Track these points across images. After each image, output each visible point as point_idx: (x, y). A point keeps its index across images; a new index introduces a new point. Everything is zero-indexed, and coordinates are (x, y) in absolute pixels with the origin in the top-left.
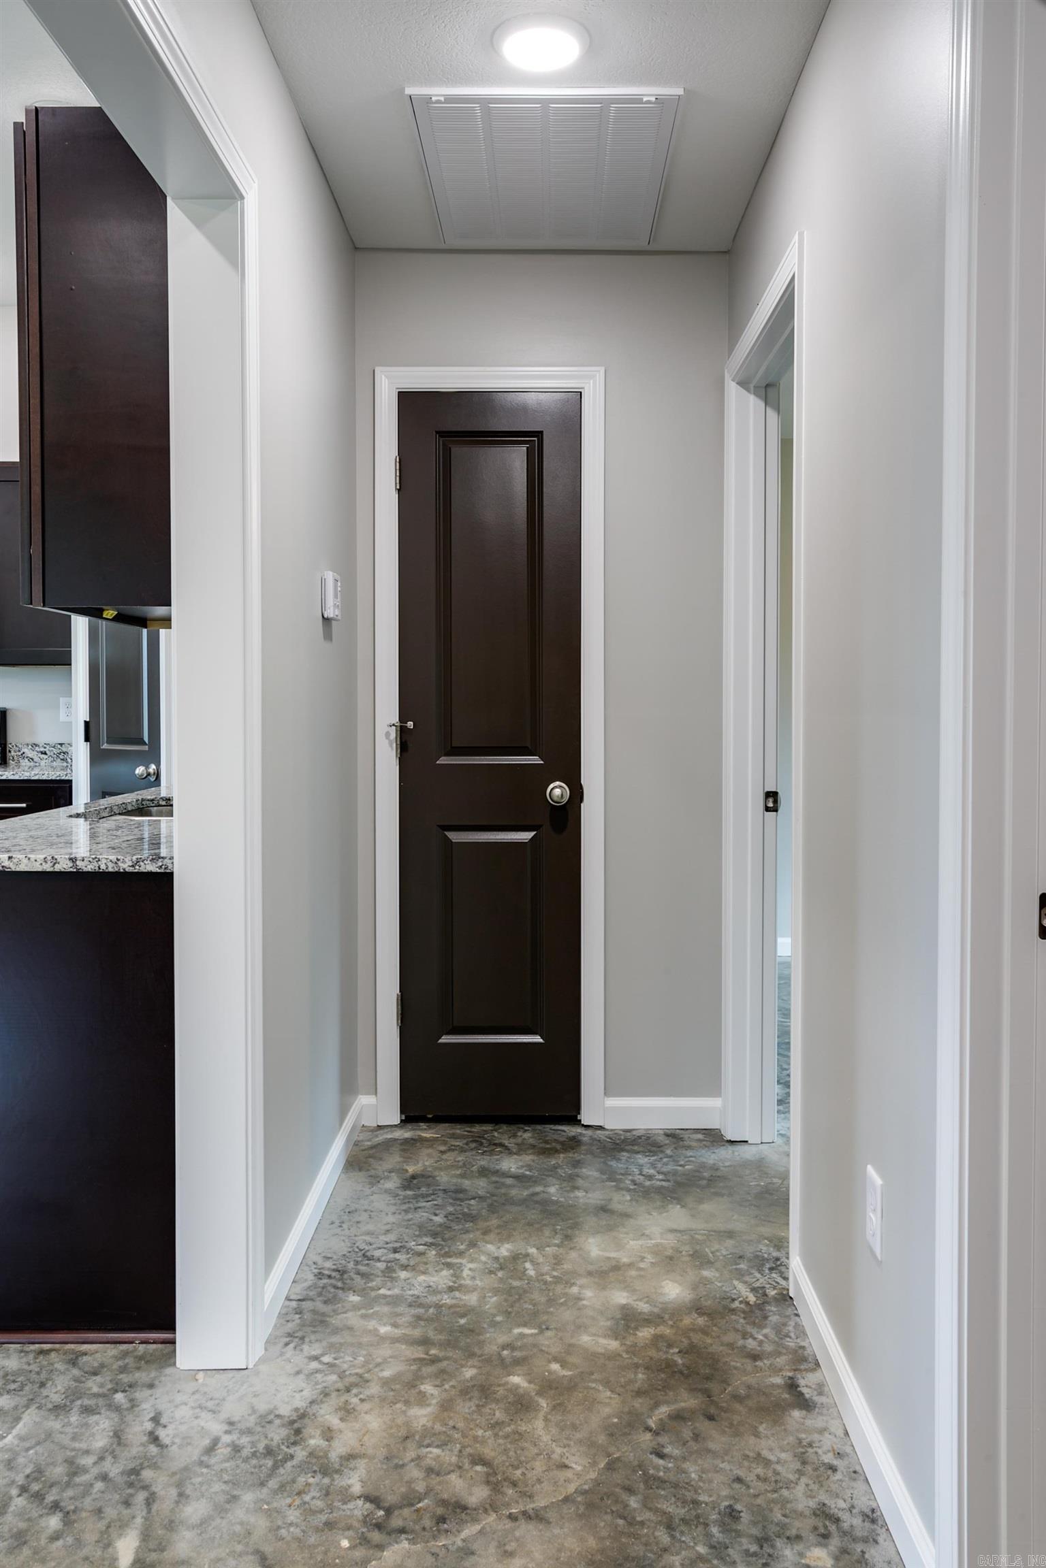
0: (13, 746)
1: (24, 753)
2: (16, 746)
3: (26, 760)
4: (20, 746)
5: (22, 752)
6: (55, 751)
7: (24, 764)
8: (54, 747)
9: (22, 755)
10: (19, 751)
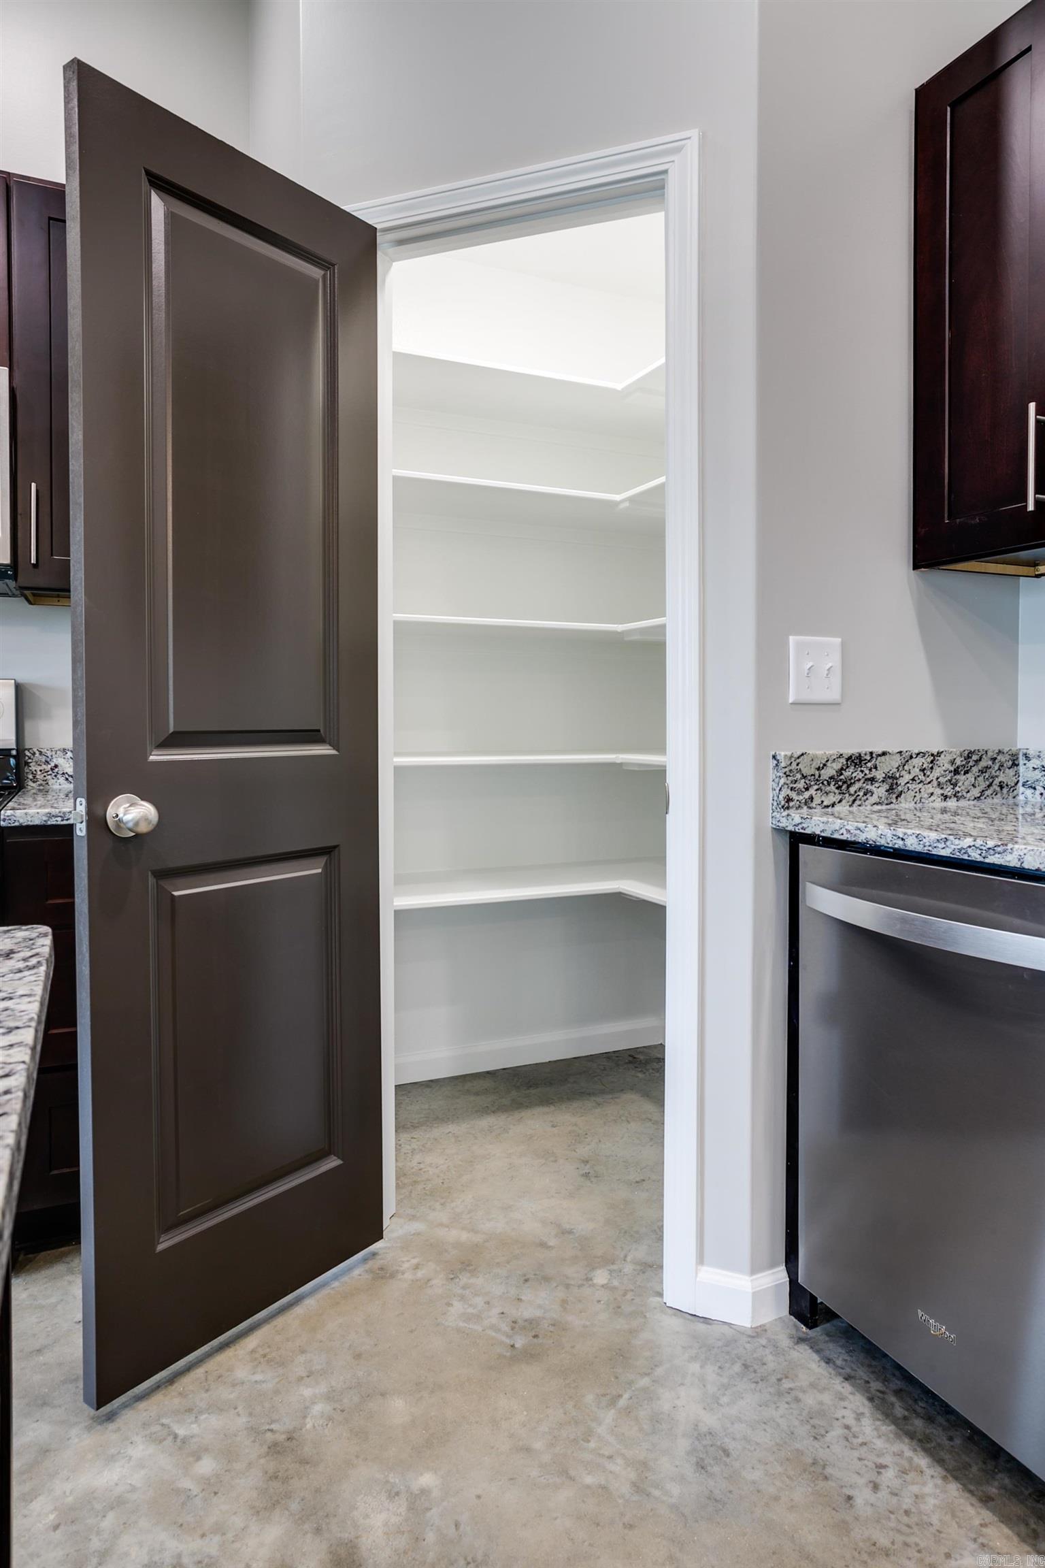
0: (34, 754)
1: (56, 766)
2: (41, 753)
3: (62, 780)
4: (49, 754)
5: (53, 764)
7: (56, 787)
9: (52, 769)
10: (47, 762)
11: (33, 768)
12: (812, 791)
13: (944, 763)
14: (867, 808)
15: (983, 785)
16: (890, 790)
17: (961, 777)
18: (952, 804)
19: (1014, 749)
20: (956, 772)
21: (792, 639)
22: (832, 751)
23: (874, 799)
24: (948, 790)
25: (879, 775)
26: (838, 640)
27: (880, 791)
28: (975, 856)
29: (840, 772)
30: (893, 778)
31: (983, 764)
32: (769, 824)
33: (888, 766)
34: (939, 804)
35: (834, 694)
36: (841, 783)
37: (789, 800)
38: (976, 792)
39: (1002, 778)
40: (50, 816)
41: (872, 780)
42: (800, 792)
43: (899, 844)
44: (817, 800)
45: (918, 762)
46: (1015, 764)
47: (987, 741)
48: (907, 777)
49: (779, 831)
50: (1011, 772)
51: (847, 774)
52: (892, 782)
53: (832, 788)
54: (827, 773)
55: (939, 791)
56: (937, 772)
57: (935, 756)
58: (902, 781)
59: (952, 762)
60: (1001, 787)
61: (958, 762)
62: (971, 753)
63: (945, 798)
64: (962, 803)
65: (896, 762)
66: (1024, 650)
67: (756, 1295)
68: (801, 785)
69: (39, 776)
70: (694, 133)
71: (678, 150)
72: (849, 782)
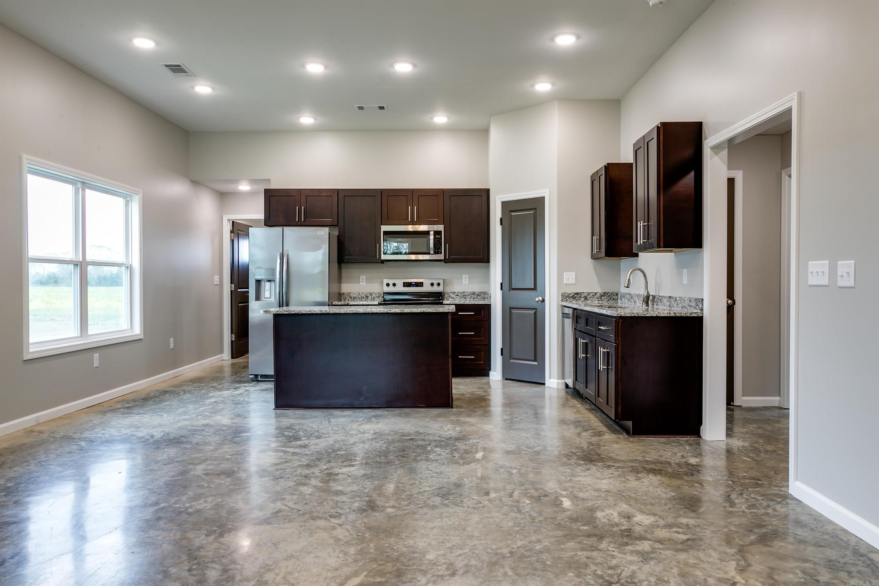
6: (462, 295)
8: (461, 293)
11: (446, 296)
12: (567, 299)
13: (598, 294)
14: (580, 302)
16: (585, 299)
17: (603, 297)
19: (617, 292)
20: (602, 296)
21: (565, 273)
22: (572, 292)
23: (581, 300)
24: (600, 299)
25: (582, 296)
26: (575, 273)
27: (583, 299)
29: (573, 295)
30: (586, 297)
31: (608, 295)
32: (560, 304)
33: (585, 295)
35: (574, 282)
36: (574, 297)
37: (562, 300)
38: (607, 300)
39: (614, 297)
41: (581, 297)
44: (568, 300)
45: (592, 294)
47: (610, 289)
48: (589, 297)
50: (616, 296)
51: (575, 296)
53: (572, 298)
54: (570, 296)
56: (596, 296)
57: (596, 294)
59: (600, 294)
60: (614, 299)
61: (602, 294)
62: (605, 293)
64: (603, 302)
65: (587, 294)
66: (621, 273)
67: (558, 383)
68: (565, 297)
69: (446, 298)
70: (548, 190)
71: (546, 193)
72: (575, 297)
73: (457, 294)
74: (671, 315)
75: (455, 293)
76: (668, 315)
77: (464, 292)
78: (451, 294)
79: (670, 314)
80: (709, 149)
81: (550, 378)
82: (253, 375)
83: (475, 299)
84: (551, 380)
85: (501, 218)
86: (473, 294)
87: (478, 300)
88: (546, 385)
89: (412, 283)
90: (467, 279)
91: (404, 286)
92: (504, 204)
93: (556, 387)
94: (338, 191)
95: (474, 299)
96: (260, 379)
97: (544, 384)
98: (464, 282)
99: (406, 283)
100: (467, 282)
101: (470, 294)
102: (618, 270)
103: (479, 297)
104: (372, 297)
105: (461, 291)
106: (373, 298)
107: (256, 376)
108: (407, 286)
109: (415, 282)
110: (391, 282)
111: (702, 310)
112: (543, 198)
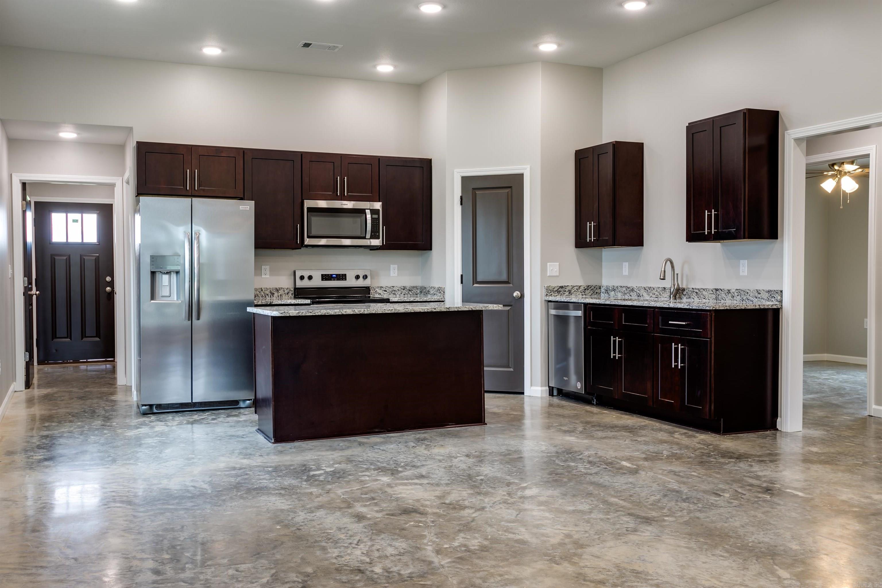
0: (372, 288)
3: (378, 294)
4: (375, 288)
6: (390, 290)
8: (390, 288)
9: (376, 292)
11: (373, 290)
12: (552, 293)
13: (582, 288)
14: (564, 296)
15: (592, 293)
16: (569, 293)
17: (586, 291)
18: (584, 296)
19: (600, 285)
20: (585, 290)
21: (548, 263)
22: (556, 285)
23: (566, 295)
24: (583, 293)
25: (567, 290)
26: (558, 263)
27: (567, 293)
28: (569, 301)
29: (558, 289)
30: (570, 291)
31: (592, 288)
32: (544, 299)
33: (570, 288)
34: (581, 296)
35: (558, 274)
36: (558, 292)
37: (547, 294)
38: (590, 294)
39: (597, 291)
40: (399, 299)
41: (565, 291)
42: (549, 293)
43: (561, 300)
44: (553, 295)
45: (576, 288)
46: (600, 288)
47: (593, 283)
48: (573, 291)
49: (546, 300)
50: (599, 290)
51: (559, 290)
52: (570, 292)
53: (556, 292)
54: (555, 290)
55: (581, 294)
56: (580, 290)
57: (580, 287)
58: (572, 291)
59: (584, 288)
60: (597, 293)
61: (586, 288)
62: (589, 286)
63: (583, 295)
64: (587, 296)
65: (571, 287)
66: (604, 264)
67: (542, 391)
68: (550, 292)
69: (373, 293)
70: (529, 166)
71: (526, 169)
72: (560, 292)
73: (385, 289)
74: (756, 308)
75: (382, 287)
76: (754, 308)
77: (393, 287)
78: (377, 290)
79: (756, 306)
80: (793, 140)
81: (531, 386)
82: (145, 405)
83: (406, 296)
84: (533, 388)
85: (461, 196)
86: (404, 289)
87: (409, 296)
88: (525, 394)
89: (332, 275)
90: (396, 271)
91: (322, 280)
92: (465, 180)
93: (540, 396)
94: (244, 151)
95: (404, 295)
96: (155, 411)
97: (523, 393)
98: (392, 274)
99: (325, 275)
100: (396, 274)
101: (400, 289)
102: (600, 260)
103: (410, 292)
104: (279, 294)
105: (389, 285)
106: (281, 295)
107: (151, 406)
108: (326, 280)
109: (336, 275)
110: (306, 274)
111: (781, 301)
112: (521, 176)
